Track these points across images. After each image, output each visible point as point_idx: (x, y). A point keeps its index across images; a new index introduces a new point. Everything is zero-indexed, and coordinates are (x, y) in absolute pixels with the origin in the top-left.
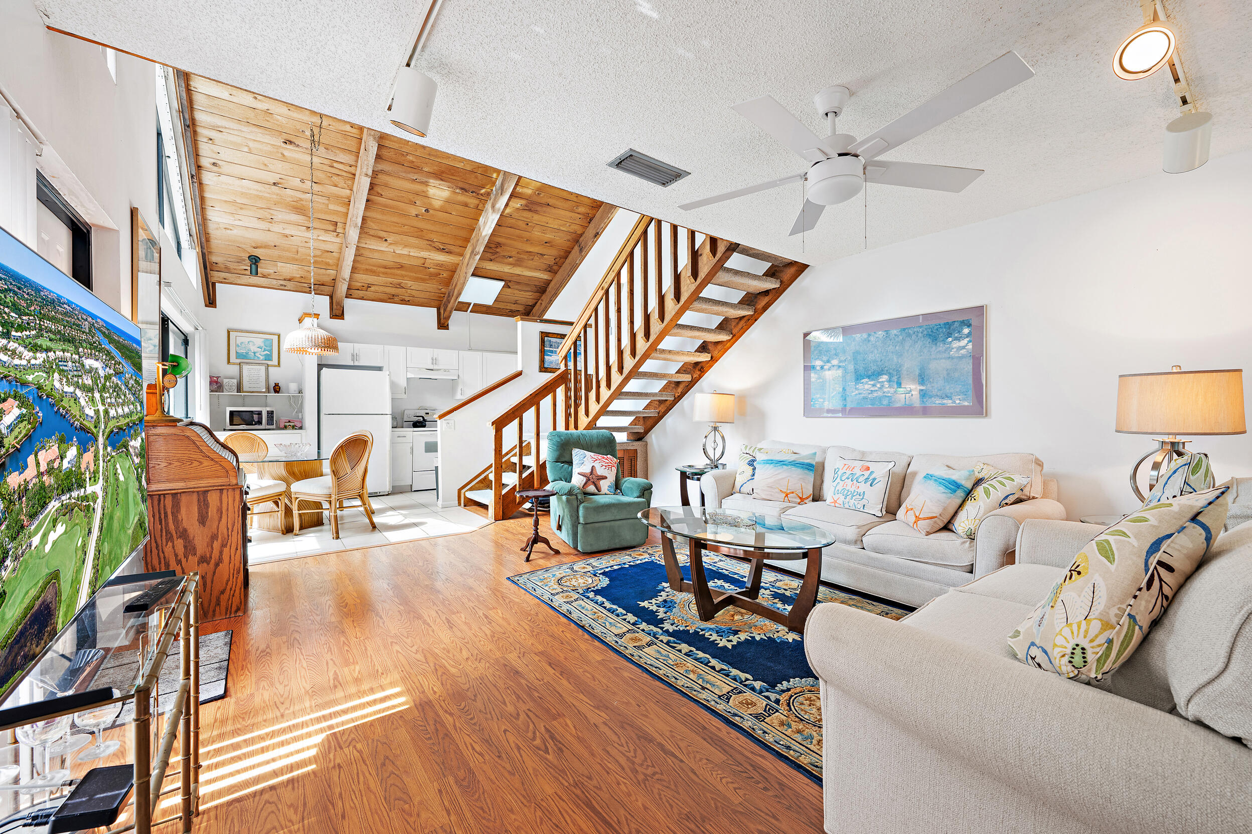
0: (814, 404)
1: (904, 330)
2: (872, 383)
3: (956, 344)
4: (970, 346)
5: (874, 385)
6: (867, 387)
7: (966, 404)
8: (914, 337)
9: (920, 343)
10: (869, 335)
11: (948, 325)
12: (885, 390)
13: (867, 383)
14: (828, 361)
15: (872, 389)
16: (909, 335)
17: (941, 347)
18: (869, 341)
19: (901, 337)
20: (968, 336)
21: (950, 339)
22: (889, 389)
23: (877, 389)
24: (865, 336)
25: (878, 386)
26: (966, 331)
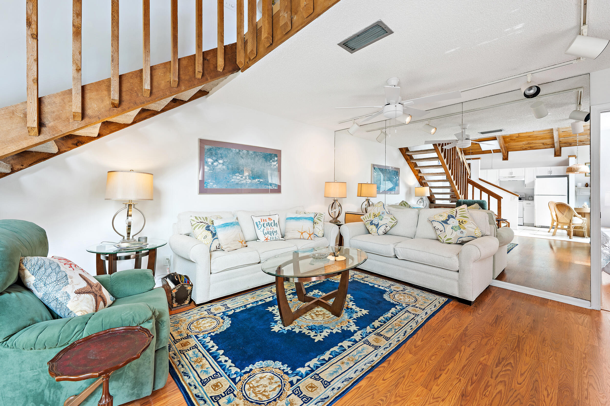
0: (207, 186)
1: (255, 152)
2: (241, 176)
3: (273, 163)
4: (277, 165)
5: (242, 177)
6: (238, 178)
7: (276, 188)
8: (259, 157)
9: (261, 161)
10: (240, 151)
11: (271, 155)
12: (247, 180)
13: (238, 176)
14: (217, 161)
15: (241, 179)
16: (257, 156)
17: (268, 164)
18: (239, 154)
19: (254, 156)
20: (277, 161)
21: (271, 161)
22: (248, 180)
23: (243, 179)
24: (237, 151)
25: (244, 178)
26: (276, 159)
